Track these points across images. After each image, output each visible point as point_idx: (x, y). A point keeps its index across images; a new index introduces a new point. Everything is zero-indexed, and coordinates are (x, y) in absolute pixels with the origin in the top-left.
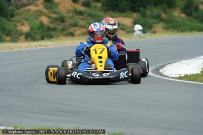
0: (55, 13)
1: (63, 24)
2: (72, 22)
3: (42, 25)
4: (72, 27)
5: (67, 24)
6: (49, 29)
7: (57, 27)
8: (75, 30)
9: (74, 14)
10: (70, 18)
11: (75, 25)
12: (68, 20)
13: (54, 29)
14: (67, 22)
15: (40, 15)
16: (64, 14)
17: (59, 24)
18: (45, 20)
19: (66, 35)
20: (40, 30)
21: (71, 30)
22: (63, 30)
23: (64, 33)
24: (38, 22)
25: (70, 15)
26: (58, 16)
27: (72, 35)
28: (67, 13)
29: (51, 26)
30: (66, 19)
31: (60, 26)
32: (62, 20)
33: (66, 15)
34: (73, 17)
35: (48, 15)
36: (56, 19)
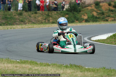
0: (100, 10)
1: (103, 16)
2: (107, 15)
3: (93, 16)
4: (107, 17)
5: (105, 15)
6: (96, 18)
7: (100, 17)
8: (109, 19)
9: (109, 11)
10: (107, 13)
11: (109, 16)
12: (106, 14)
13: (99, 18)
14: (105, 14)
15: (93, 11)
16: (104, 11)
17: (101, 16)
18: (95, 14)
19: (104, 21)
20: (92, 18)
21: (107, 19)
22: (103, 18)
23: (103, 20)
24: (92, 15)
25: (107, 11)
26: (101, 12)
27: (107, 21)
28: (106, 10)
29: (98, 16)
30: (105, 13)
31: (102, 17)
32: (103, 14)
33: (105, 11)
34: (108, 12)
35: (97, 11)
36: (100, 13)
